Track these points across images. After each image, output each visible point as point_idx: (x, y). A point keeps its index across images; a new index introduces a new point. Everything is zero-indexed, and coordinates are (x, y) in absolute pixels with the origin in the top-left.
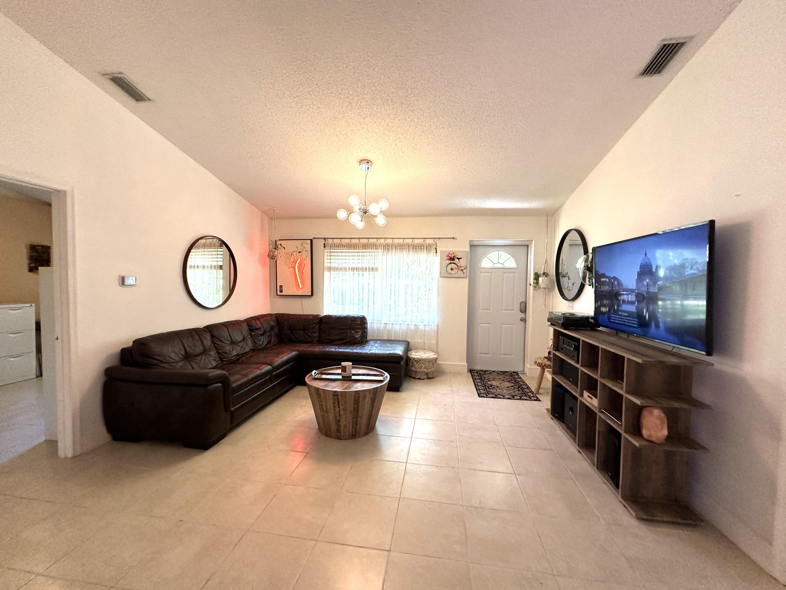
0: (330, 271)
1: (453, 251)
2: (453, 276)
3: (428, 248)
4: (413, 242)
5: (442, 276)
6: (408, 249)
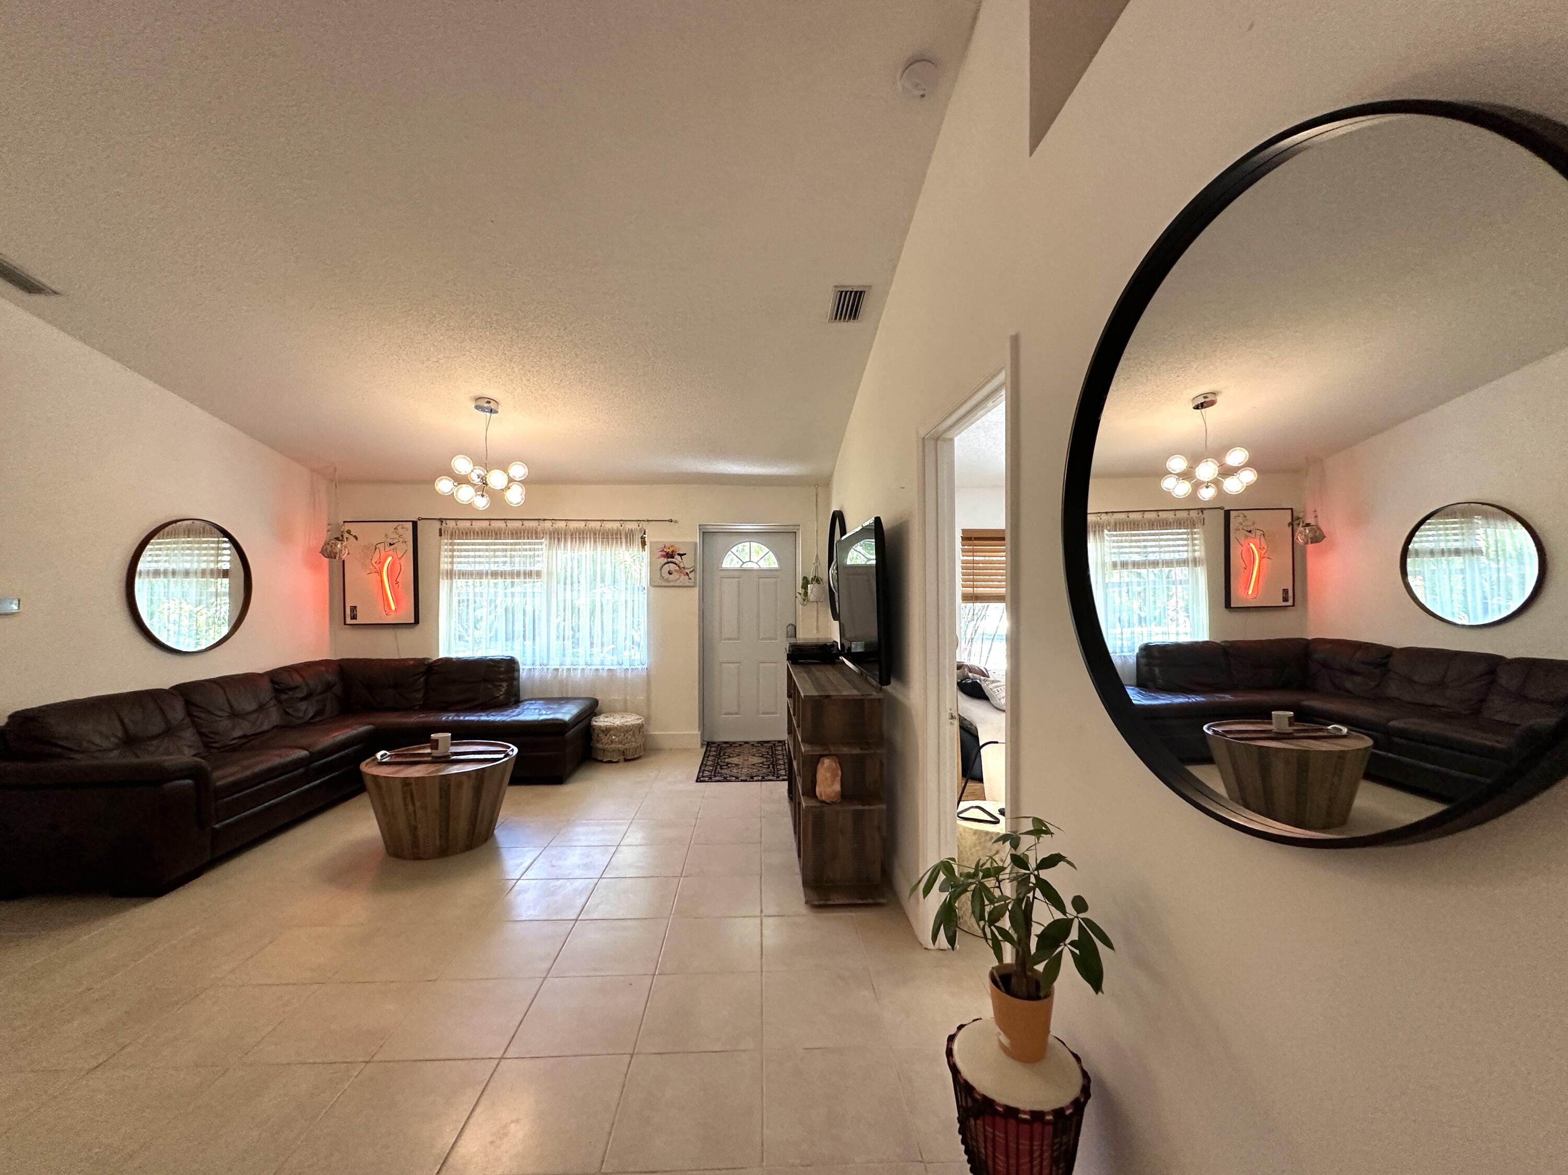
0: (451, 578)
1: (671, 542)
2: (672, 584)
3: (629, 537)
4: (602, 528)
5: (653, 584)
6: (594, 538)
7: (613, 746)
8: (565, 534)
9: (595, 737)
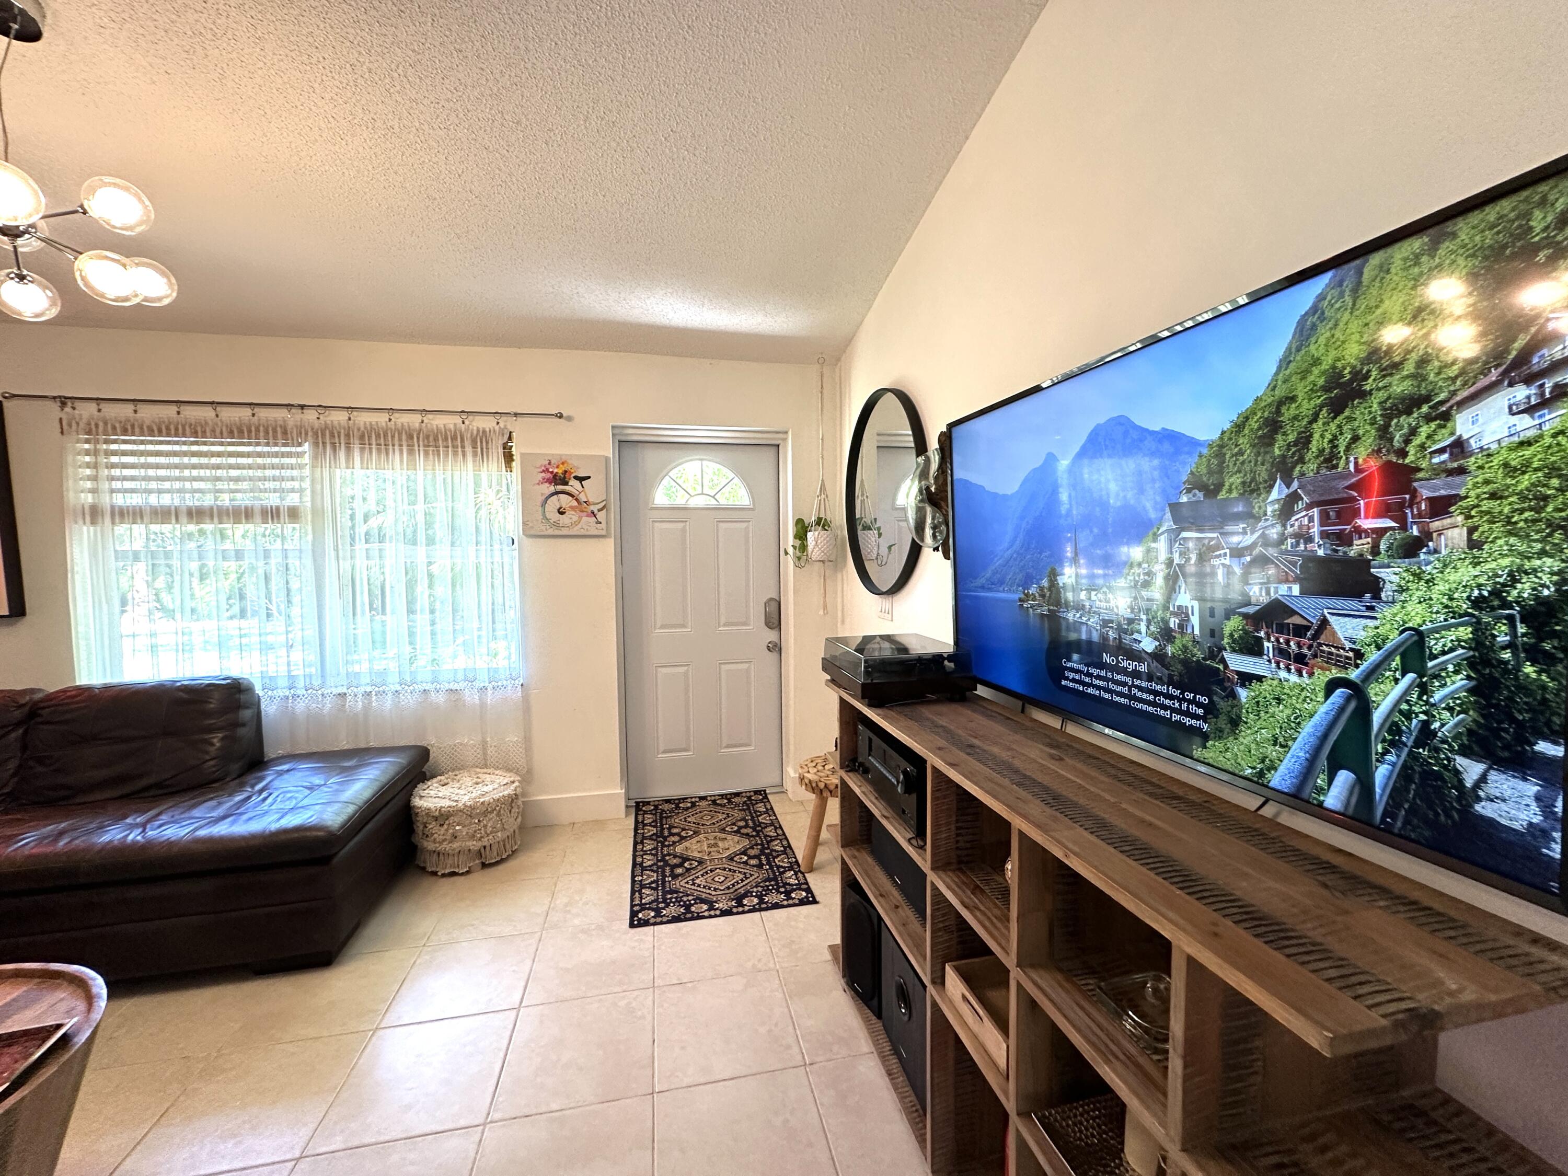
0: (94, 522)
1: (561, 455)
2: (565, 532)
3: (480, 444)
4: (424, 425)
5: (529, 531)
6: (408, 446)
7: (456, 845)
8: (348, 436)
9: (419, 828)
